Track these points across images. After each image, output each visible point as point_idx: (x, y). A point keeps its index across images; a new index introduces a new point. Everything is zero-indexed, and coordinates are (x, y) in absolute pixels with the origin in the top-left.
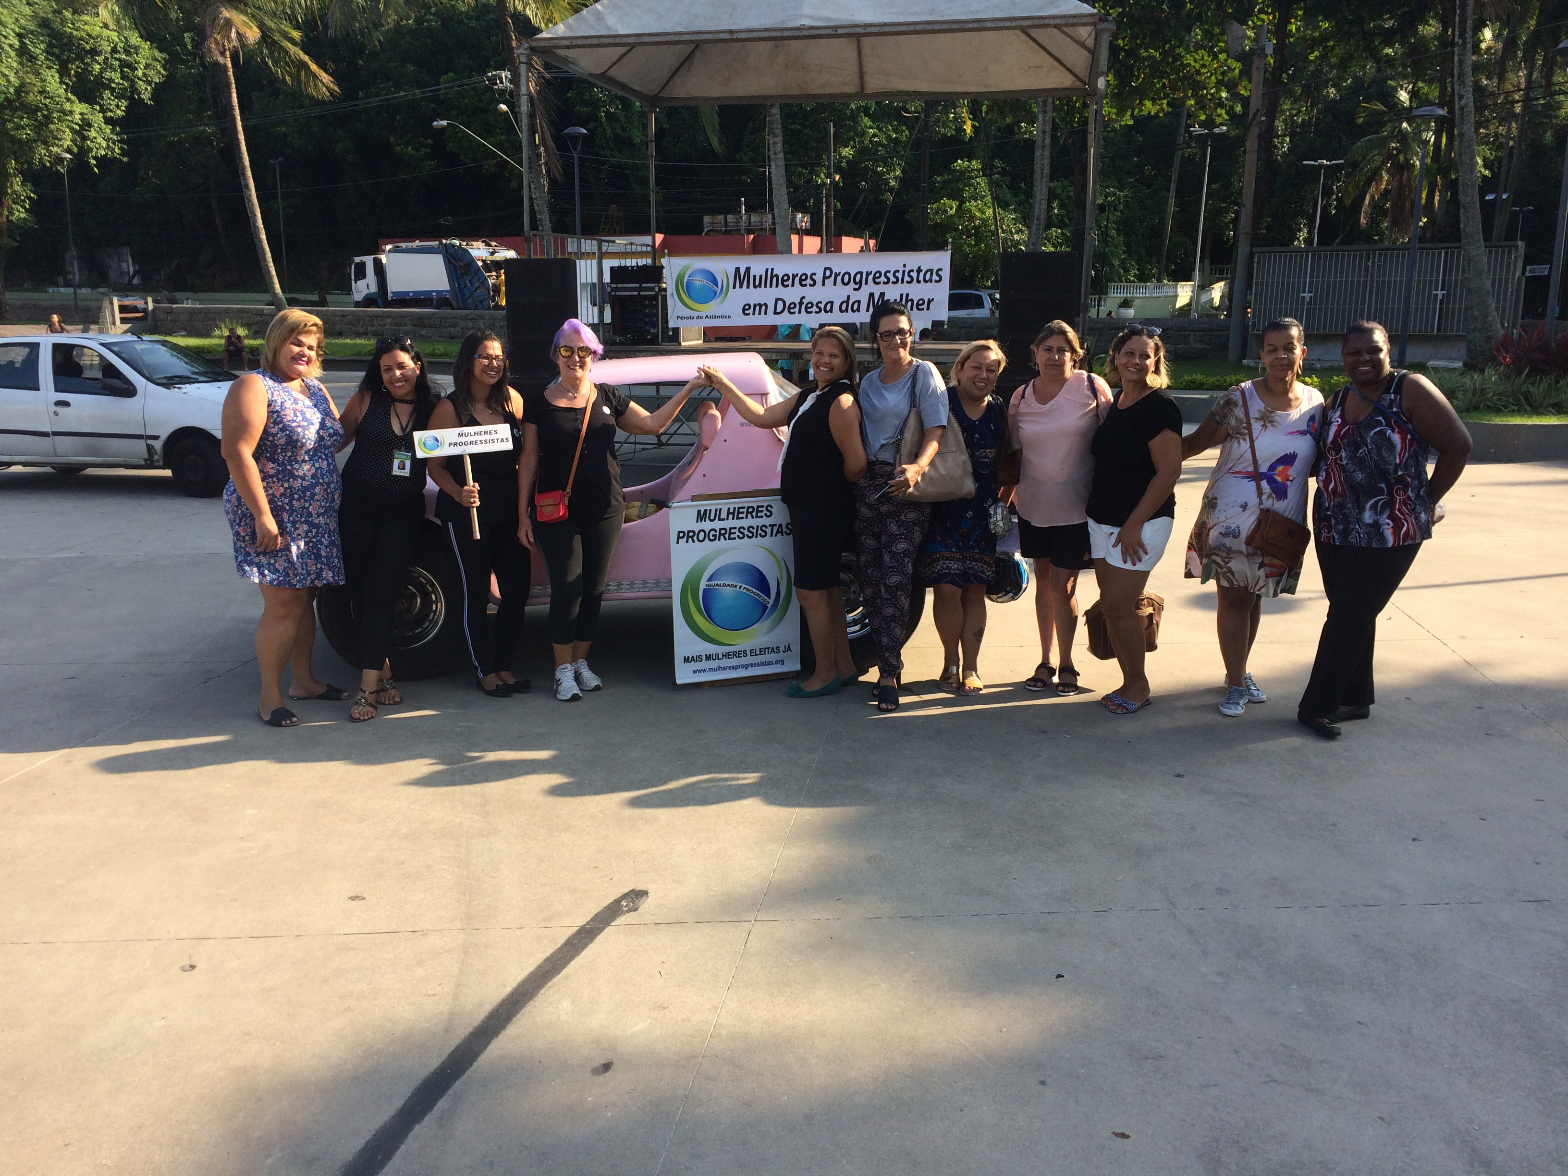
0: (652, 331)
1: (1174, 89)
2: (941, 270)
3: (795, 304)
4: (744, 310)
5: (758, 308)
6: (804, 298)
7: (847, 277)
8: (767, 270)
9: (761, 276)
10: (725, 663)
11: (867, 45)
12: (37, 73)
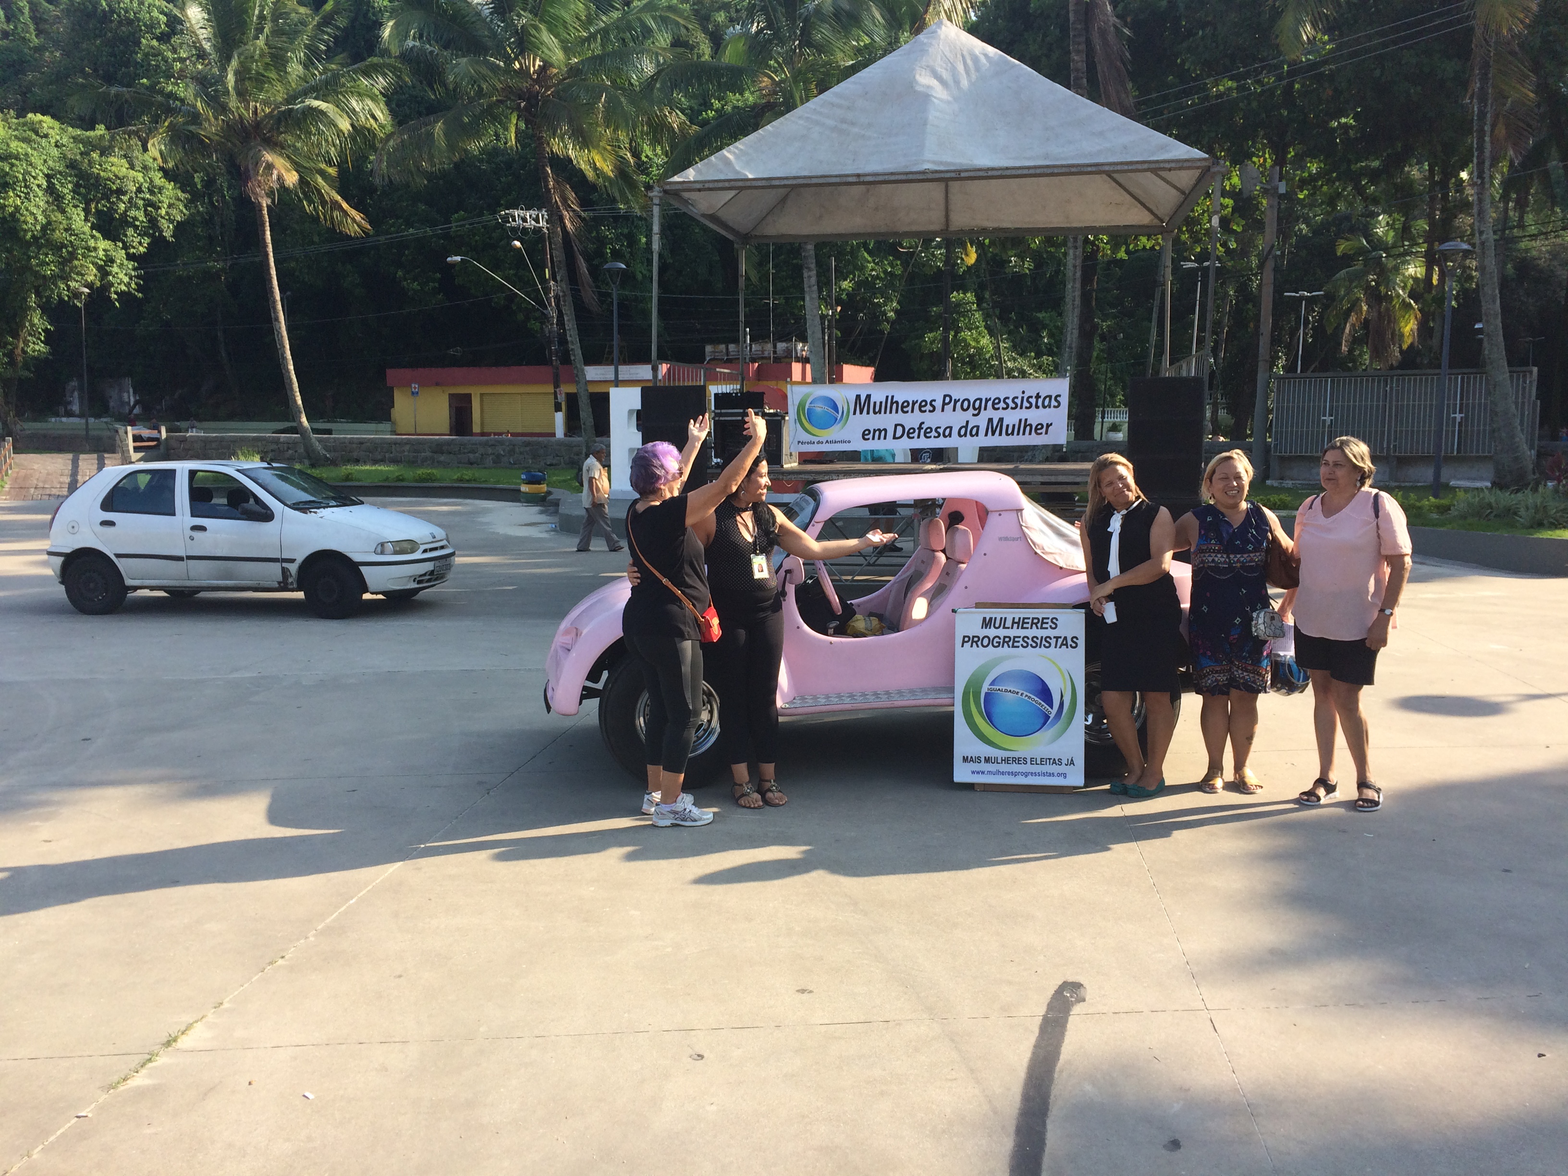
2: (1059, 396)
3: (913, 429)
4: (864, 435)
5: (877, 433)
6: (923, 423)
7: (966, 403)
8: (887, 397)
9: (881, 403)
10: (1004, 767)
11: (955, 186)
12: (63, 212)
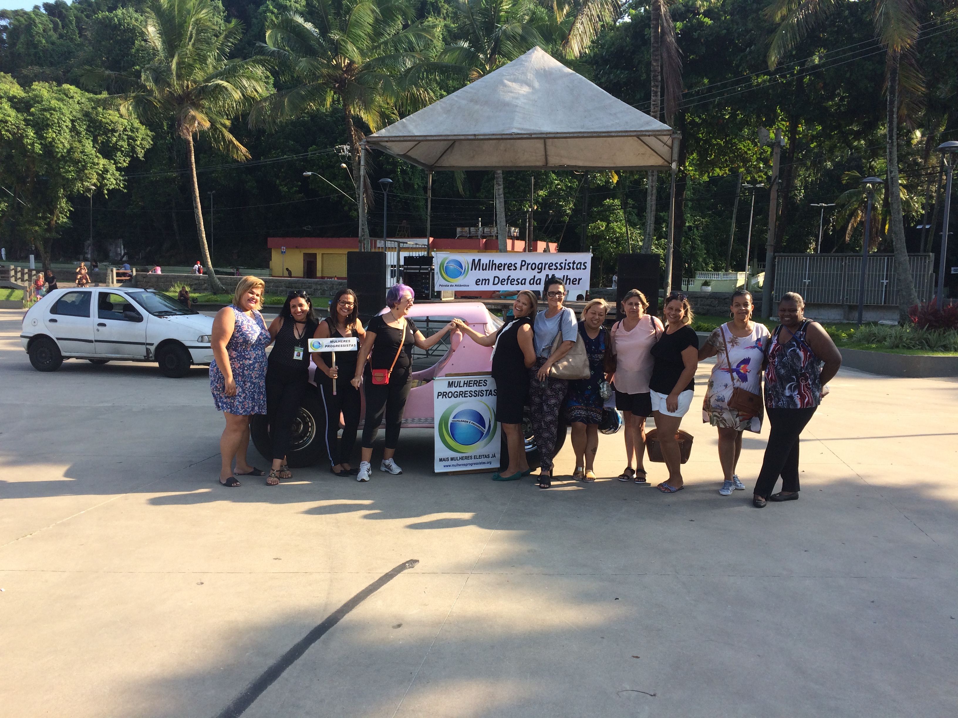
0: (426, 292)
1: (732, 162)
2: (586, 263)
3: (505, 280)
4: (476, 282)
5: (484, 281)
6: (510, 276)
7: (534, 266)
8: (490, 261)
9: (486, 264)
10: (461, 462)
11: (549, 141)
12: (80, 142)
